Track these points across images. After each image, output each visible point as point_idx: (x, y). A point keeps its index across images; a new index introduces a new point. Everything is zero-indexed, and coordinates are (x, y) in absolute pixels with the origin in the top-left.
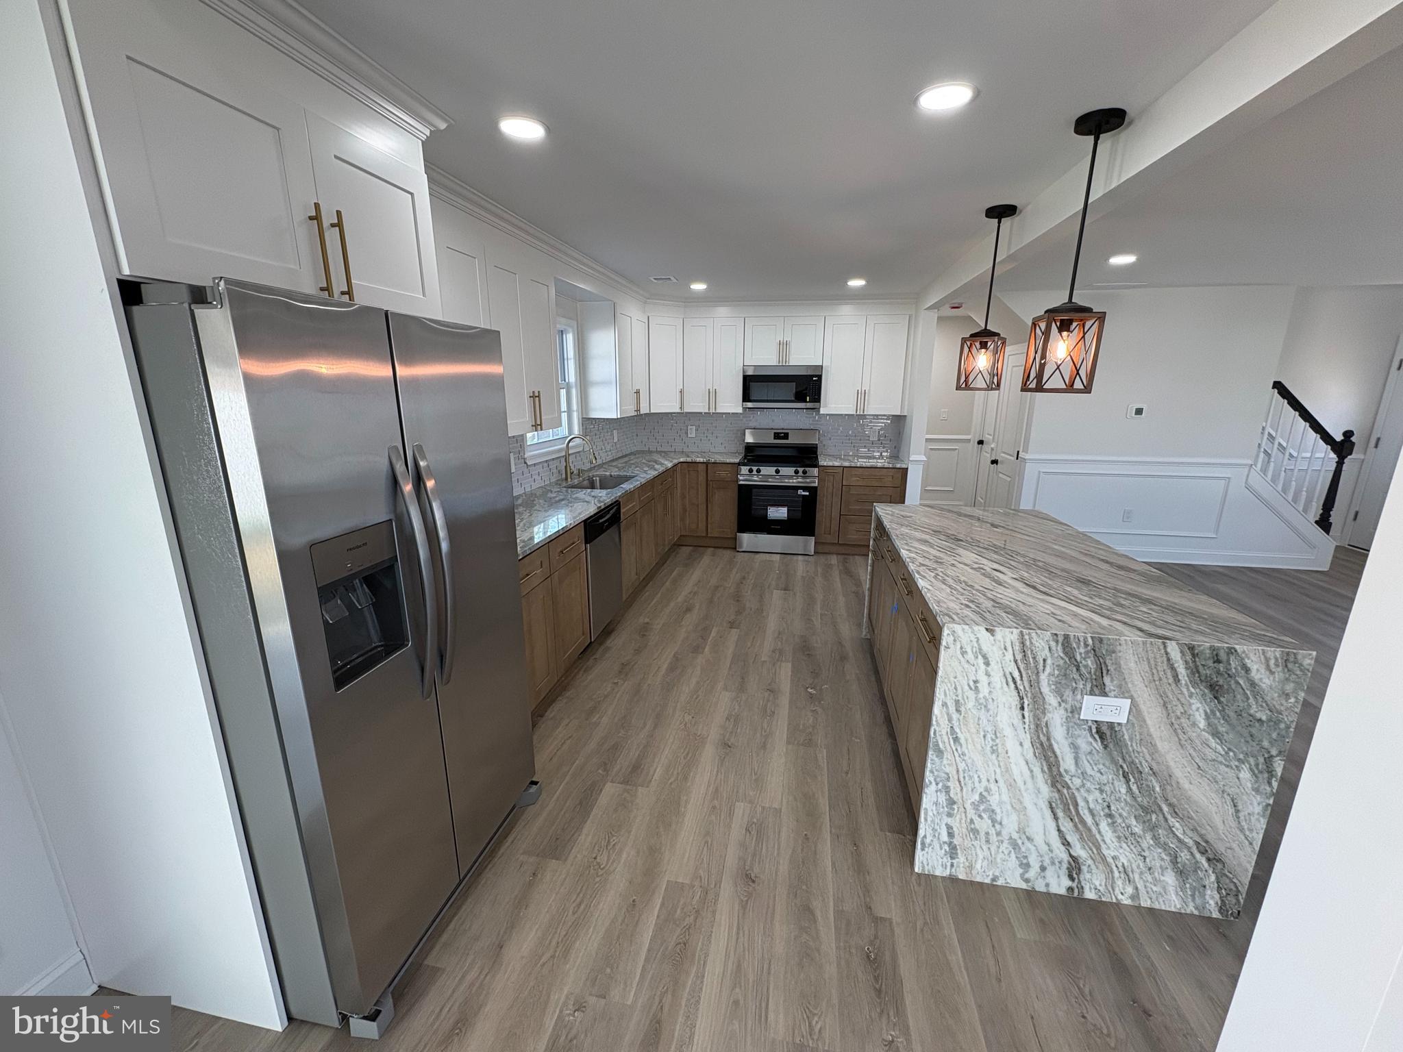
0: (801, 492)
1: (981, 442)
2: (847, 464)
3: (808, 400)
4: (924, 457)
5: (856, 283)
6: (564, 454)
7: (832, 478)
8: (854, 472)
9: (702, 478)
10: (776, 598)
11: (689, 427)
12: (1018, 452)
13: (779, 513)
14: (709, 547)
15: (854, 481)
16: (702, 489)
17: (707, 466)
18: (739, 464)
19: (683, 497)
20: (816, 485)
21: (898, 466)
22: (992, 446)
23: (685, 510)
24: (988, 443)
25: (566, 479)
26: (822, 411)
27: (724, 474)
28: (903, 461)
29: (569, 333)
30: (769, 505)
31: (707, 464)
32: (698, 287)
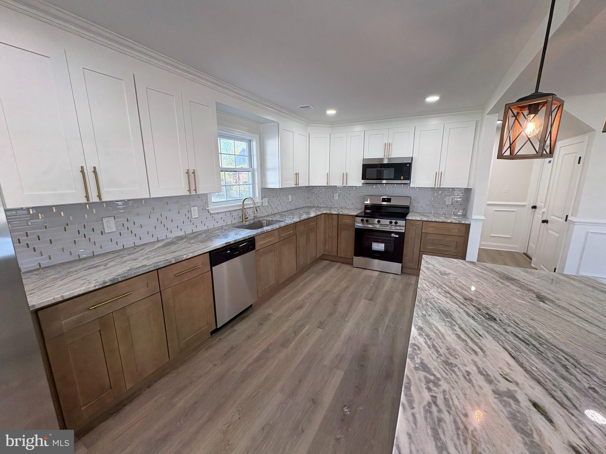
0: (393, 235)
1: (534, 207)
2: (425, 219)
3: (402, 178)
4: (484, 217)
5: (433, 99)
6: (241, 208)
7: (414, 227)
8: (431, 224)
9: (335, 223)
10: (362, 305)
11: (335, 194)
12: (567, 216)
13: (379, 247)
14: (339, 262)
15: (430, 230)
16: (335, 229)
17: (338, 216)
18: (357, 216)
19: (325, 233)
20: (403, 231)
21: (463, 222)
22: (544, 210)
23: (325, 240)
24: (540, 208)
25: (243, 221)
26: (412, 185)
27: (348, 221)
28: (468, 218)
29: (254, 141)
30: (374, 242)
31: (338, 215)
32: (331, 112)
